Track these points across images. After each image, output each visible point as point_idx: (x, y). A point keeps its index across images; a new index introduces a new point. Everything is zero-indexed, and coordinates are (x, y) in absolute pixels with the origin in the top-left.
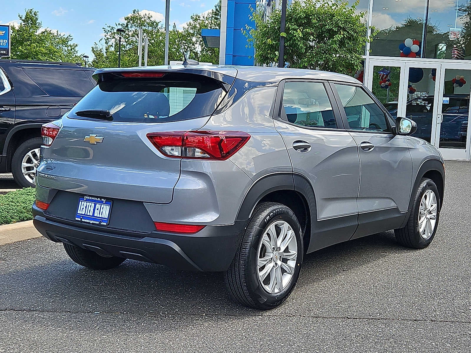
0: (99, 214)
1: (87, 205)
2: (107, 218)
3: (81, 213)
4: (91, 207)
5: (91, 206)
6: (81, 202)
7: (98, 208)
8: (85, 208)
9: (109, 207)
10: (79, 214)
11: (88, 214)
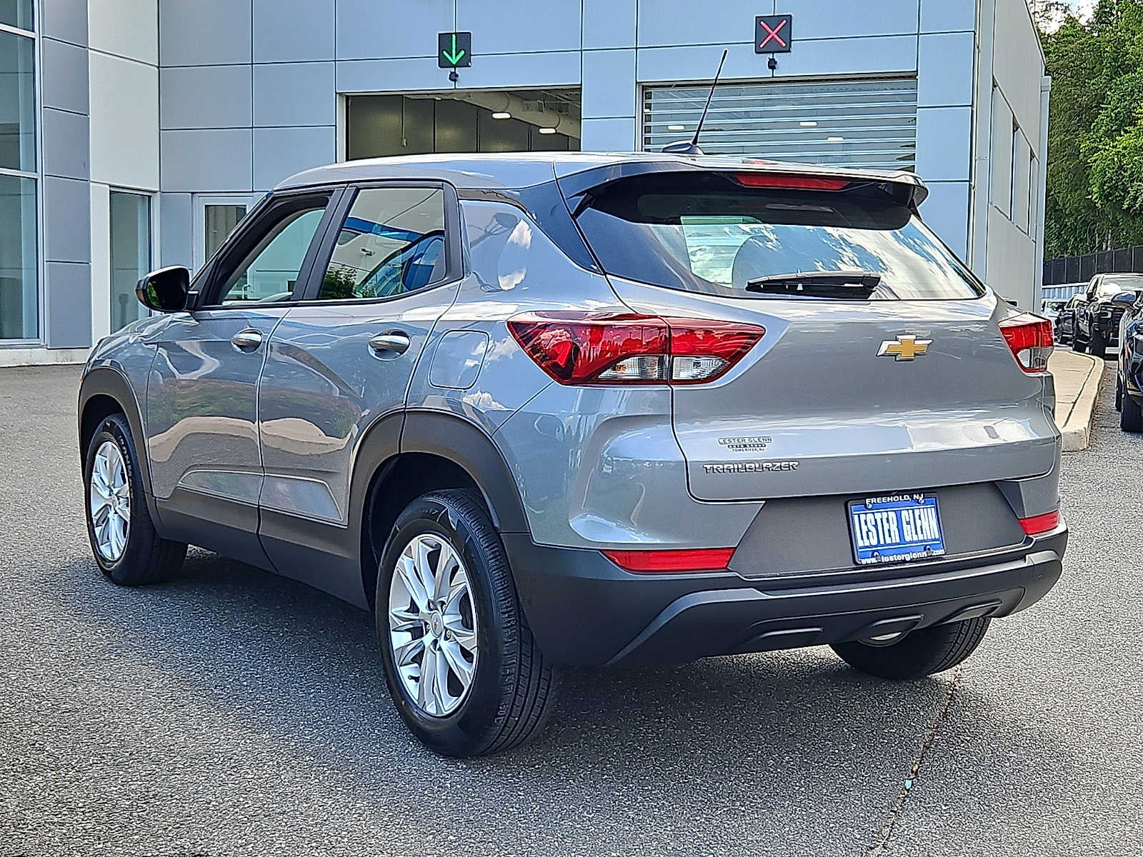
0: (916, 533)
1: (876, 520)
2: (937, 537)
3: (867, 544)
4: (888, 522)
5: (888, 519)
6: (856, 517)
7: (908, 520)
8: (873, 529)
9: (933, 509)
10: (861, 548)
11: (888, 541)
